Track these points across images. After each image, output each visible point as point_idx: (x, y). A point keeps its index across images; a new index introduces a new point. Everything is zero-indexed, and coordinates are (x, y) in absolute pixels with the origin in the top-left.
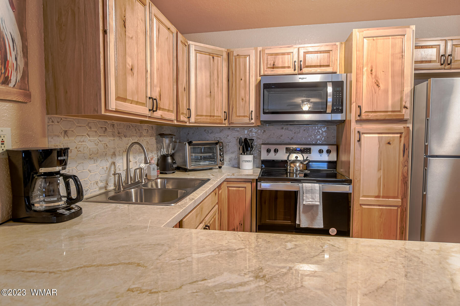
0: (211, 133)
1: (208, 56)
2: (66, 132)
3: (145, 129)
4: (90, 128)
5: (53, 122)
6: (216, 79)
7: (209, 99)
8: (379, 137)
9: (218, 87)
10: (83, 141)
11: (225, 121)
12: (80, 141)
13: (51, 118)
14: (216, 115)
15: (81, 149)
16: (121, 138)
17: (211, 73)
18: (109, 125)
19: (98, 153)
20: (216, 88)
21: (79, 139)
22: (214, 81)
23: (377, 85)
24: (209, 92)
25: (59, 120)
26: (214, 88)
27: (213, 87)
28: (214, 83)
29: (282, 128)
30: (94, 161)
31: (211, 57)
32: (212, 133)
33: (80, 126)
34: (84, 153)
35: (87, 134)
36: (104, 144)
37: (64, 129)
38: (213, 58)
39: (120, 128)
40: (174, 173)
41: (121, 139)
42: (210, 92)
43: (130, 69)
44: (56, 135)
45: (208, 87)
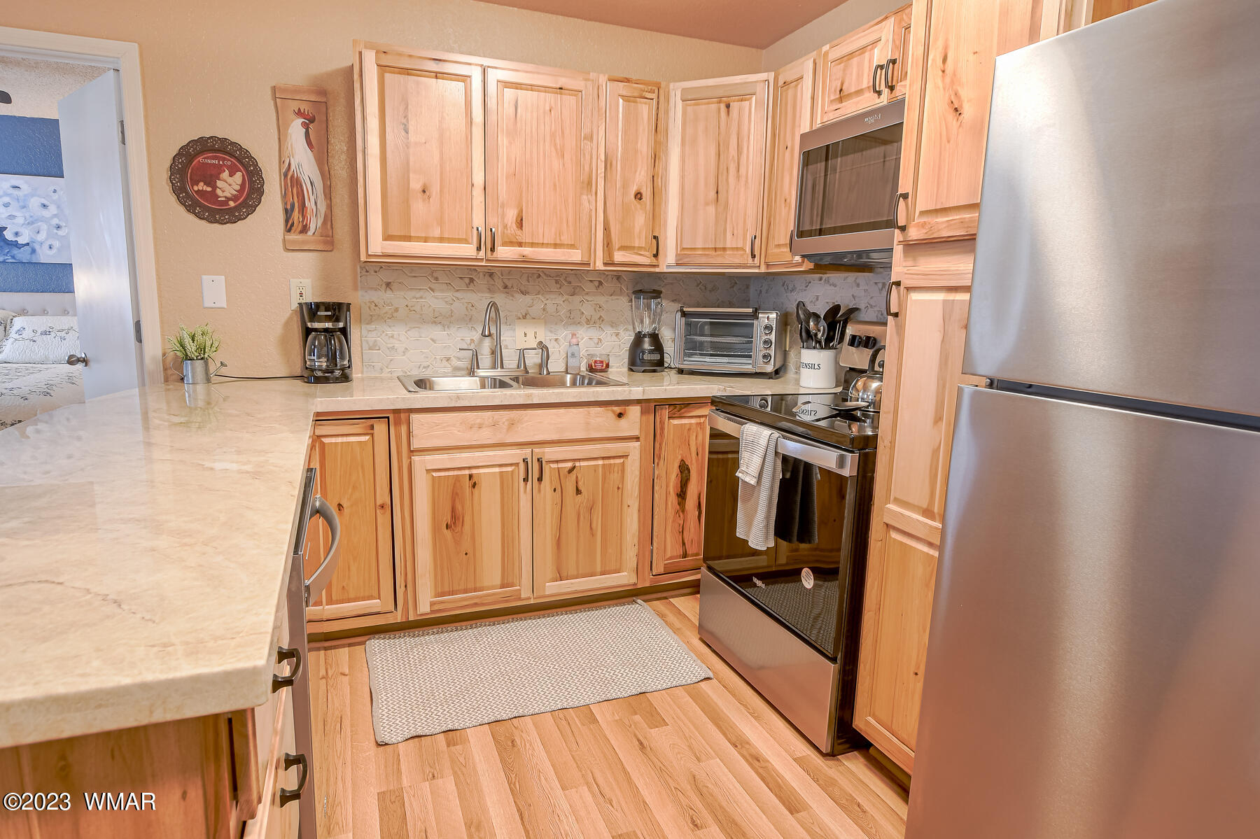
0: (710, 291)
1: (714, 107)
2: (388, 284)
3: (590, 281)
4: (437, 279)
5: (367, 271)
6: (733, 157)
7: (711, 209)
8: (945, 301)
9: (738, 177)
10: (421, 298)
11: (753, 261)
12: (414, 298)
13: (364, 267)
14: (728, 245)
15: (417, 308)
16: (513, 296)
17: (721, 145)
18: (481, 274)
19: (452, 316)
20: (732, 179)
21: (413, 293)
22: (727, 164)
23: (956, 110)
24: (712, 194)
25: (377, 270)
26: (727, 180)
27: (724, 177)
28: (727, 168)
29: (821, 279)
30: (443, 326)
31: (723, 106)
32: (714, 290)
33: (415, 276)
34: (421, 315)
35: (430, 288)
36: (466, 304)
37: (385, 281)
38: (728, 106)
39: (509, 279)
40: (654, 371)
41: (511, 298)
42: (717, 192)
43: (421, 190)
44: (372, 288)
45: (712, 180)
